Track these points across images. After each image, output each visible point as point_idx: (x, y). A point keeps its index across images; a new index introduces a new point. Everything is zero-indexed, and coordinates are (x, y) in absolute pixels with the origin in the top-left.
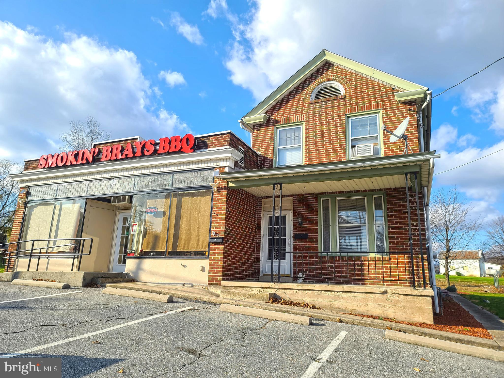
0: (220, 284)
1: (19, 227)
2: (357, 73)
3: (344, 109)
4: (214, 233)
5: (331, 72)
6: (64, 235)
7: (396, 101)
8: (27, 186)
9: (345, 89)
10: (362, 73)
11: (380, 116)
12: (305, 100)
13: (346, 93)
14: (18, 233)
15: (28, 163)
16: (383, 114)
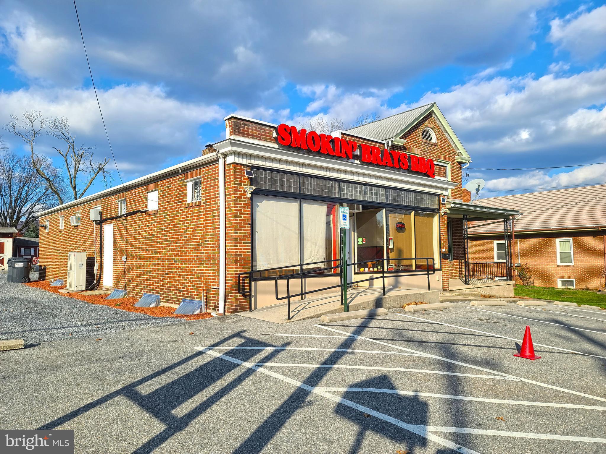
0: (449, 289)
1: (247, 232)
2: (443, 129)
3: (437, 154)
4: (443, 250)
5: (431, 121)
6: (314, 245)
7: (455, 159)
8: (251, 165)
9: (437, 139)
10: (447, 132)
11: (449, 167)
12: (420, 137)
13: (438, 142)
14: (247, 241)
15: (239, 121)
16: (451, 166)
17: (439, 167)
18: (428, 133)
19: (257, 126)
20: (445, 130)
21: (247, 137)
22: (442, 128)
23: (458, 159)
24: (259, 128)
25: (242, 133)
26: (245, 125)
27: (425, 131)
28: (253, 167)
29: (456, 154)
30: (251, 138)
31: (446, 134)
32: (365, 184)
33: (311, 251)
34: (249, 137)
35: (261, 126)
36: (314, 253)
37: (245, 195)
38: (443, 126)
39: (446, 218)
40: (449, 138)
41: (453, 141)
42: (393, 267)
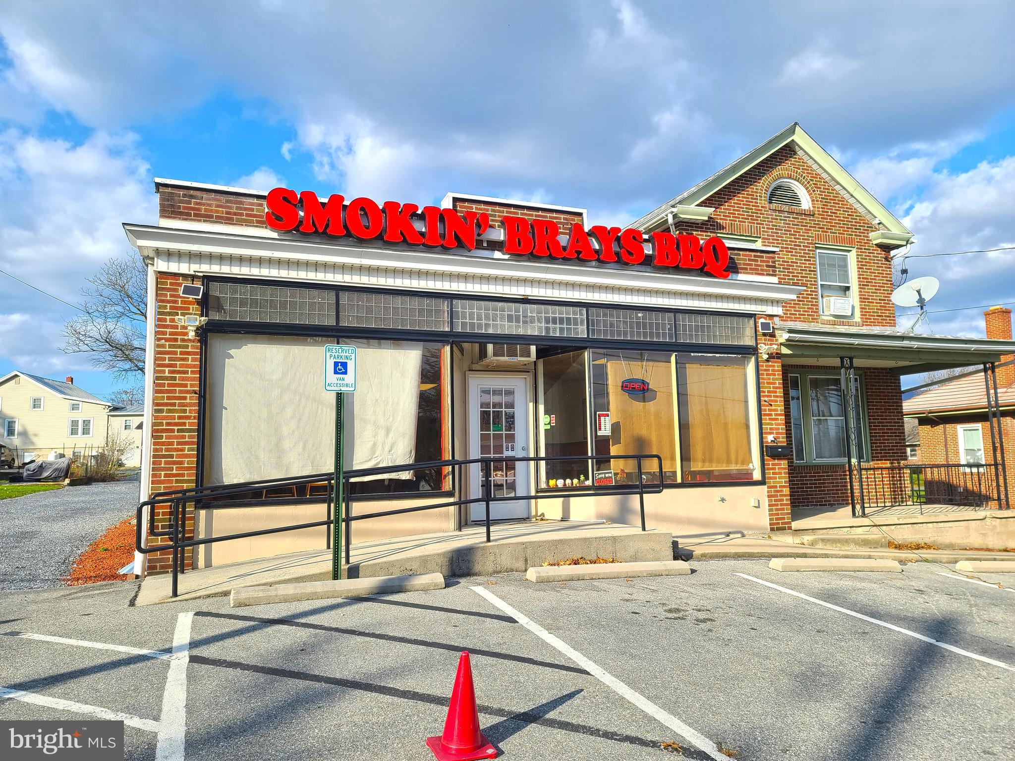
0: (790, 528)
1: (188, 408)
2: (828, 179)
3: (812, 233)
4: (770, 438)
5: (794, 164)
6: (382, 433)
7: (871, 240)
8: (201, 274)
9: (813, 201)
10: (838, 183)
11: (852, 258)
12: (761, 200)
13: (814, 207)
14: (187, 427)
15: (176, 191)
16: (858, 255)
17: (753, 254)
18: (789, 189)
19: (223, 198)
20: (833, 179)
21: (195, 220)
22: (824, 175)
23: (876, 238)
24: (227, 201)
25: (181, 213)
26: (192, 197)
27: (777, 188)
28: (208, 279)
29: (871, 228)
30: (204, 221)
31: (837, 187)
32: (525, 301)
33: (374, 445)
34: (200, 221)
35: (232, 198)
36: (383, 448)
37: (186, 334)
38: (825, 171)
39: (777, 366)
40: (847, 196)
41: (858, 201)
42: (611, 477)
